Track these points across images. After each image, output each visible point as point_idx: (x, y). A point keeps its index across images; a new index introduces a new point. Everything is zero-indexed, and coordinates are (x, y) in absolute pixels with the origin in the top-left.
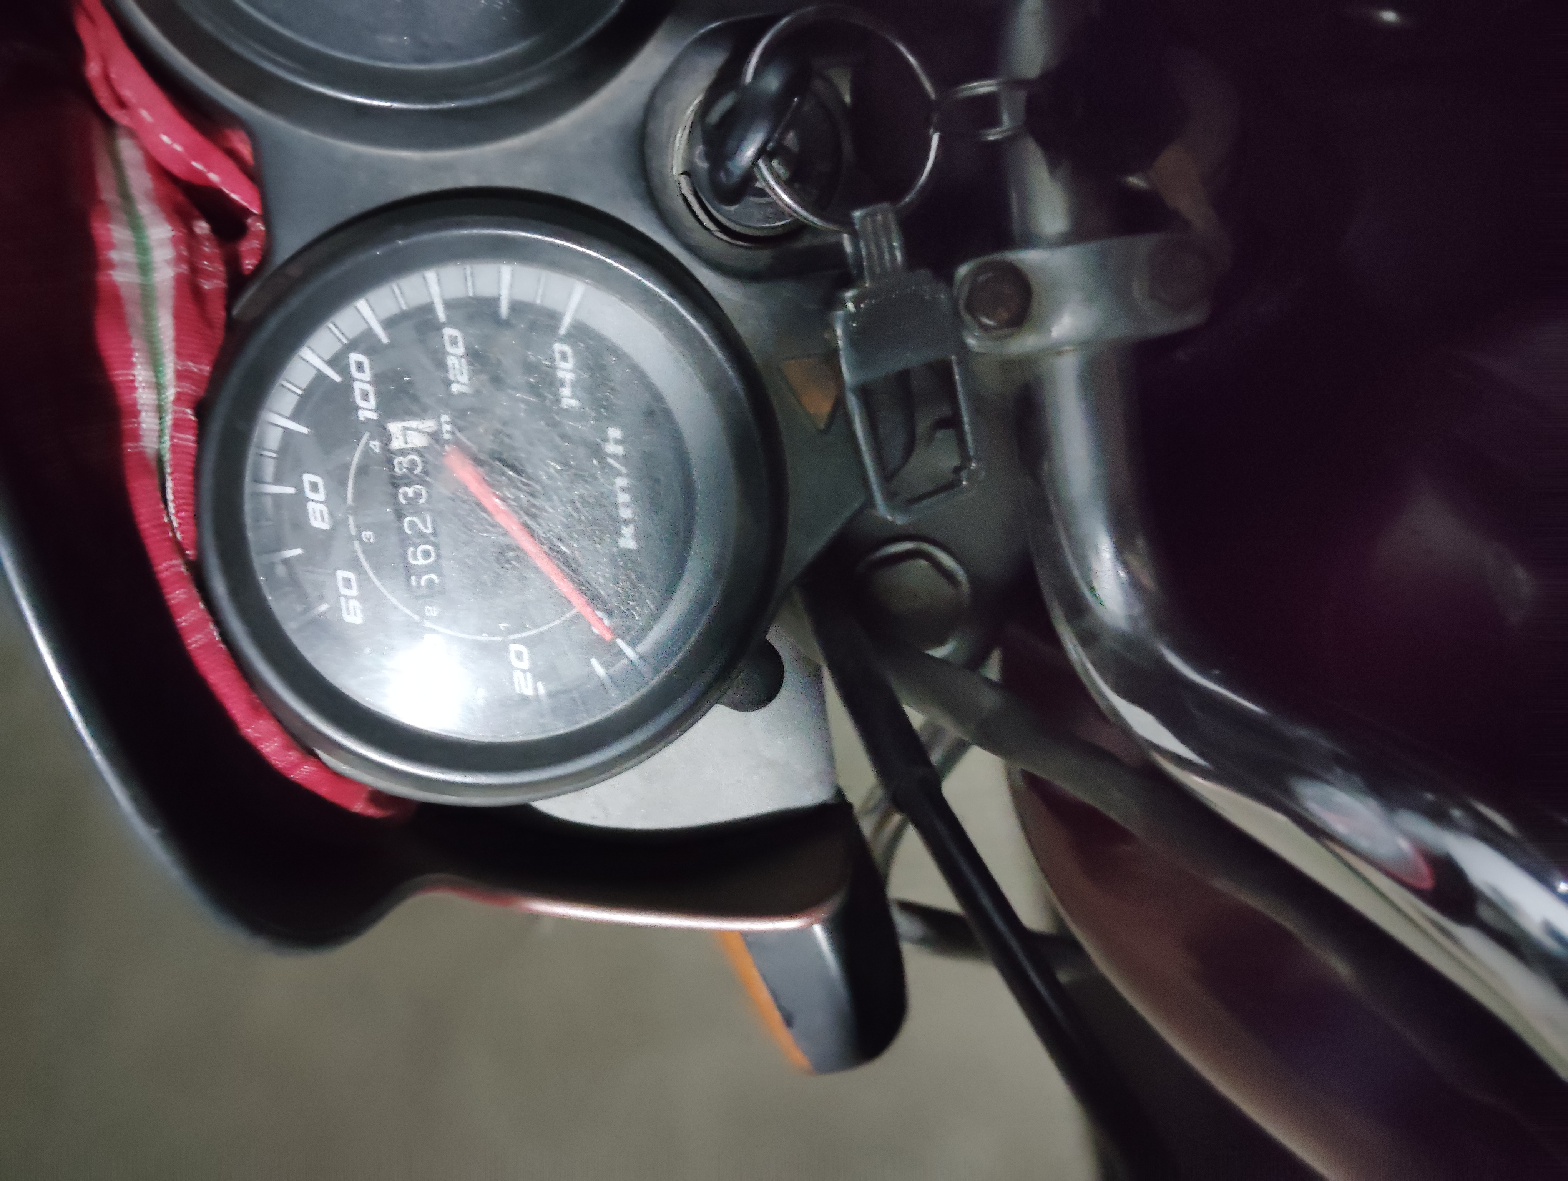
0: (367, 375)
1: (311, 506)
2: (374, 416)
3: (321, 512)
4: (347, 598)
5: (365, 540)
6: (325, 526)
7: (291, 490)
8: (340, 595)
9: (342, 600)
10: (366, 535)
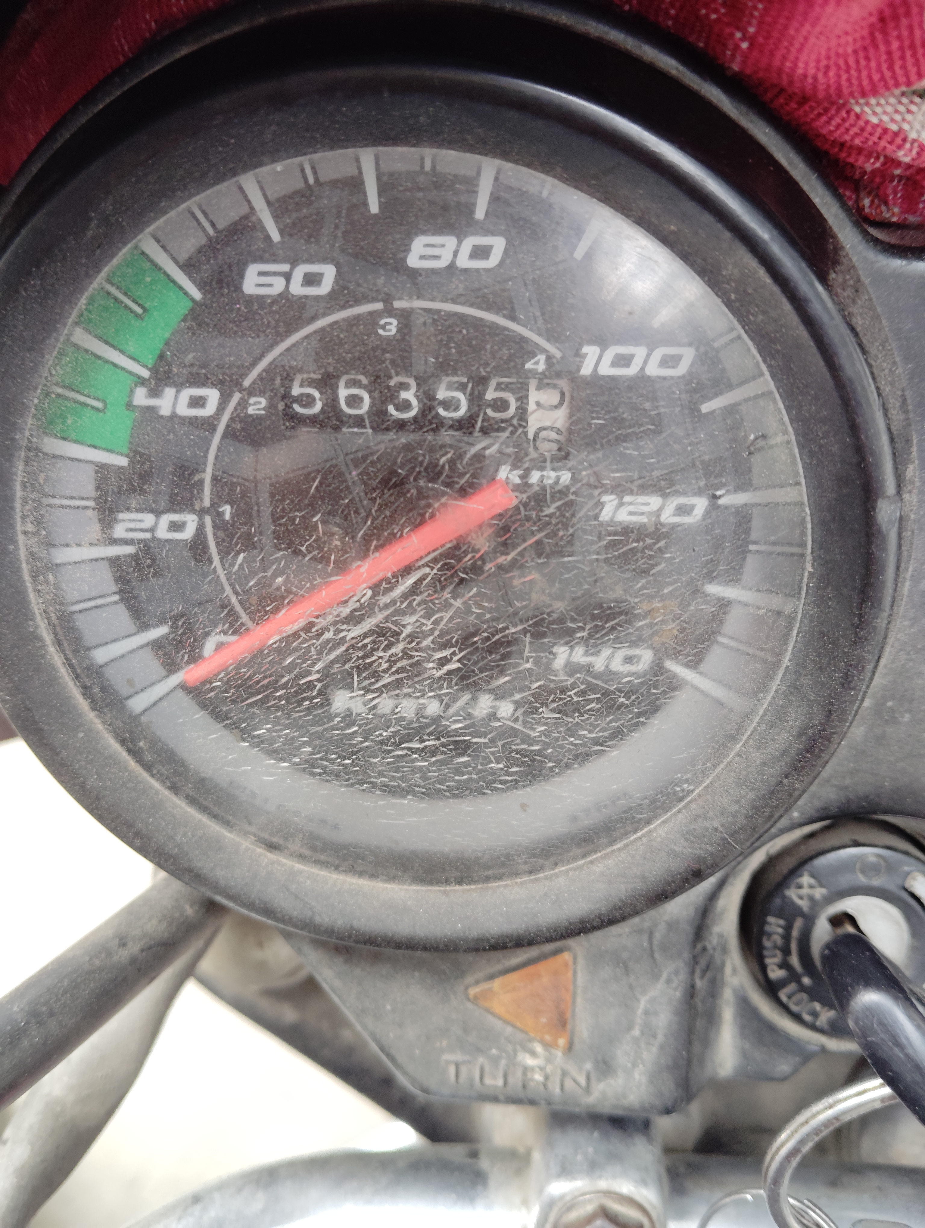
0: (653, 370)
1: (450, 241)
2: (586, 370)
3: (437, 257)
4: (288, 277)
5: (382, 322)
6: (413, 261)
7: (480, 214)
8: (294, 264)
9: (286, 267)
10: (390, 324)
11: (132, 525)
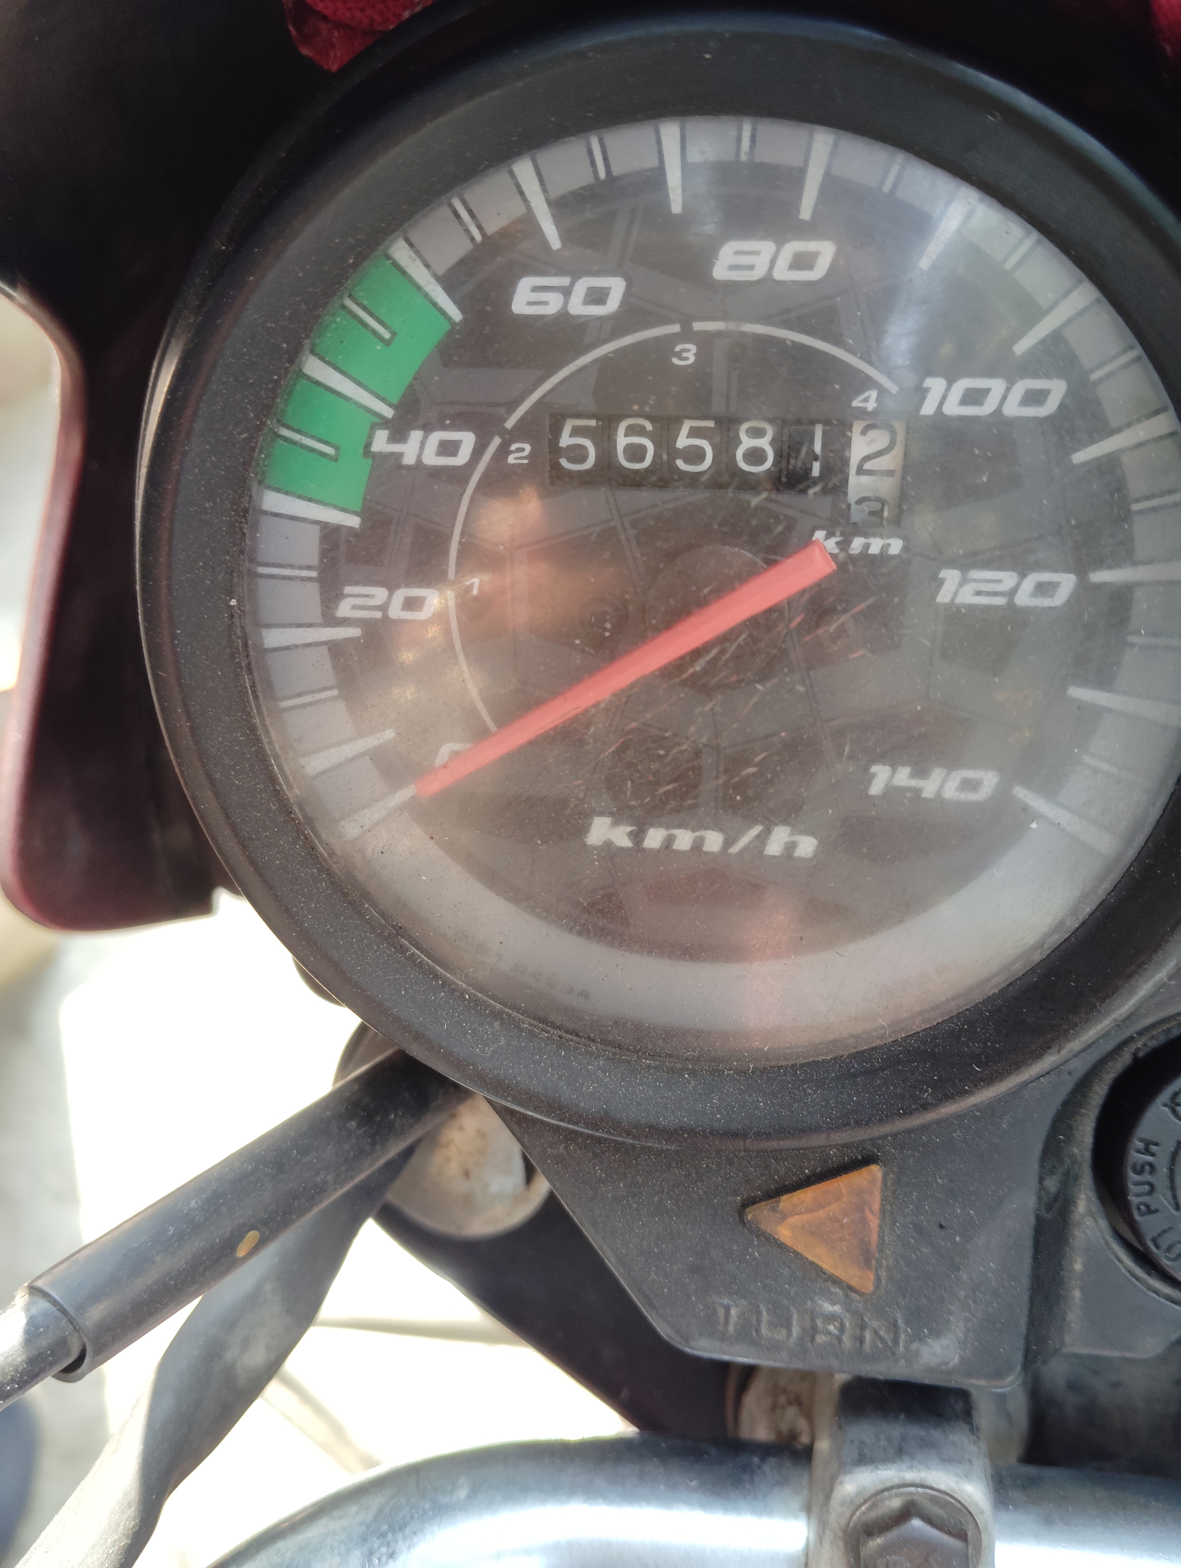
0: (1013, 409)
1: (766, 248)
2: (928, 409)
3: (751, 267)
4: (567, 292)
5: (678, 348)
6: (720, 271)
7: (806, 212)
8: (576, 276)
9: (565, 281)
10: (688, 350)
11: (360, 601)
